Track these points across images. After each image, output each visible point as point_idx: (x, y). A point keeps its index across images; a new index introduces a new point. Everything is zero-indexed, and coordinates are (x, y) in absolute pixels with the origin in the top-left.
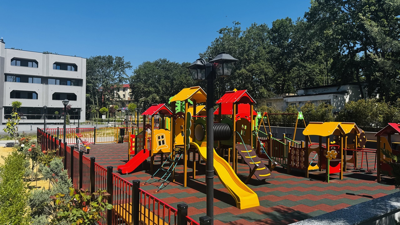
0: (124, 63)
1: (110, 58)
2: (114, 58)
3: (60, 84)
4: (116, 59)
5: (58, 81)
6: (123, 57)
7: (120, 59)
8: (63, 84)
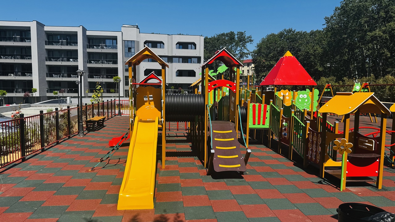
0: (246, 38)
1: (232, 34)
2: (236, 33)
3: (182, 62)
4: (237, 34)
5: (181, 59)
6: (245, 32)
7: (242, 34)
8: (185, 62)
